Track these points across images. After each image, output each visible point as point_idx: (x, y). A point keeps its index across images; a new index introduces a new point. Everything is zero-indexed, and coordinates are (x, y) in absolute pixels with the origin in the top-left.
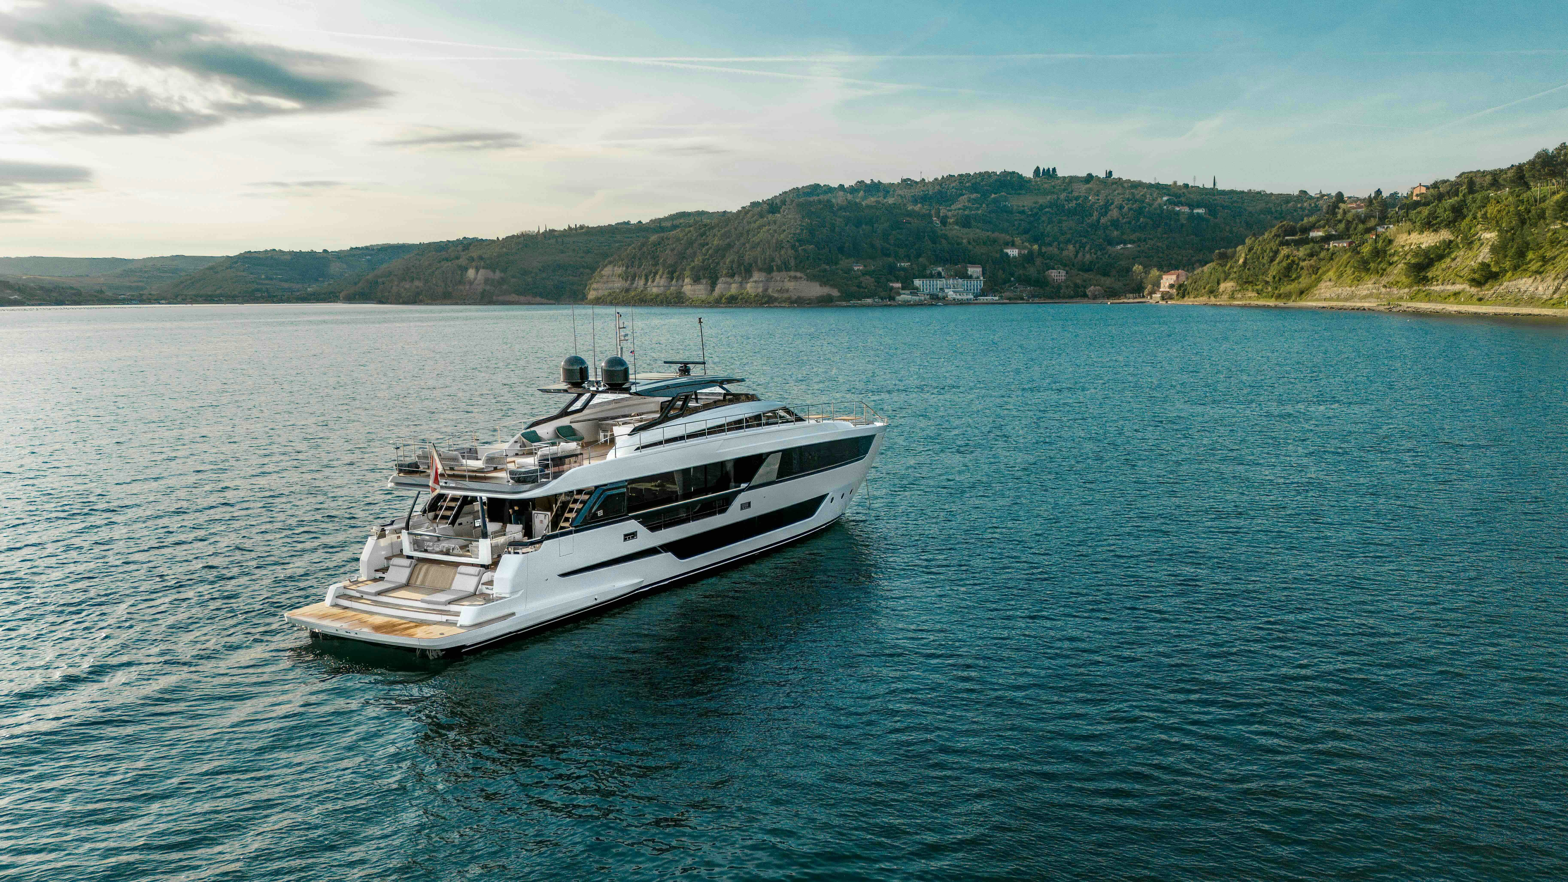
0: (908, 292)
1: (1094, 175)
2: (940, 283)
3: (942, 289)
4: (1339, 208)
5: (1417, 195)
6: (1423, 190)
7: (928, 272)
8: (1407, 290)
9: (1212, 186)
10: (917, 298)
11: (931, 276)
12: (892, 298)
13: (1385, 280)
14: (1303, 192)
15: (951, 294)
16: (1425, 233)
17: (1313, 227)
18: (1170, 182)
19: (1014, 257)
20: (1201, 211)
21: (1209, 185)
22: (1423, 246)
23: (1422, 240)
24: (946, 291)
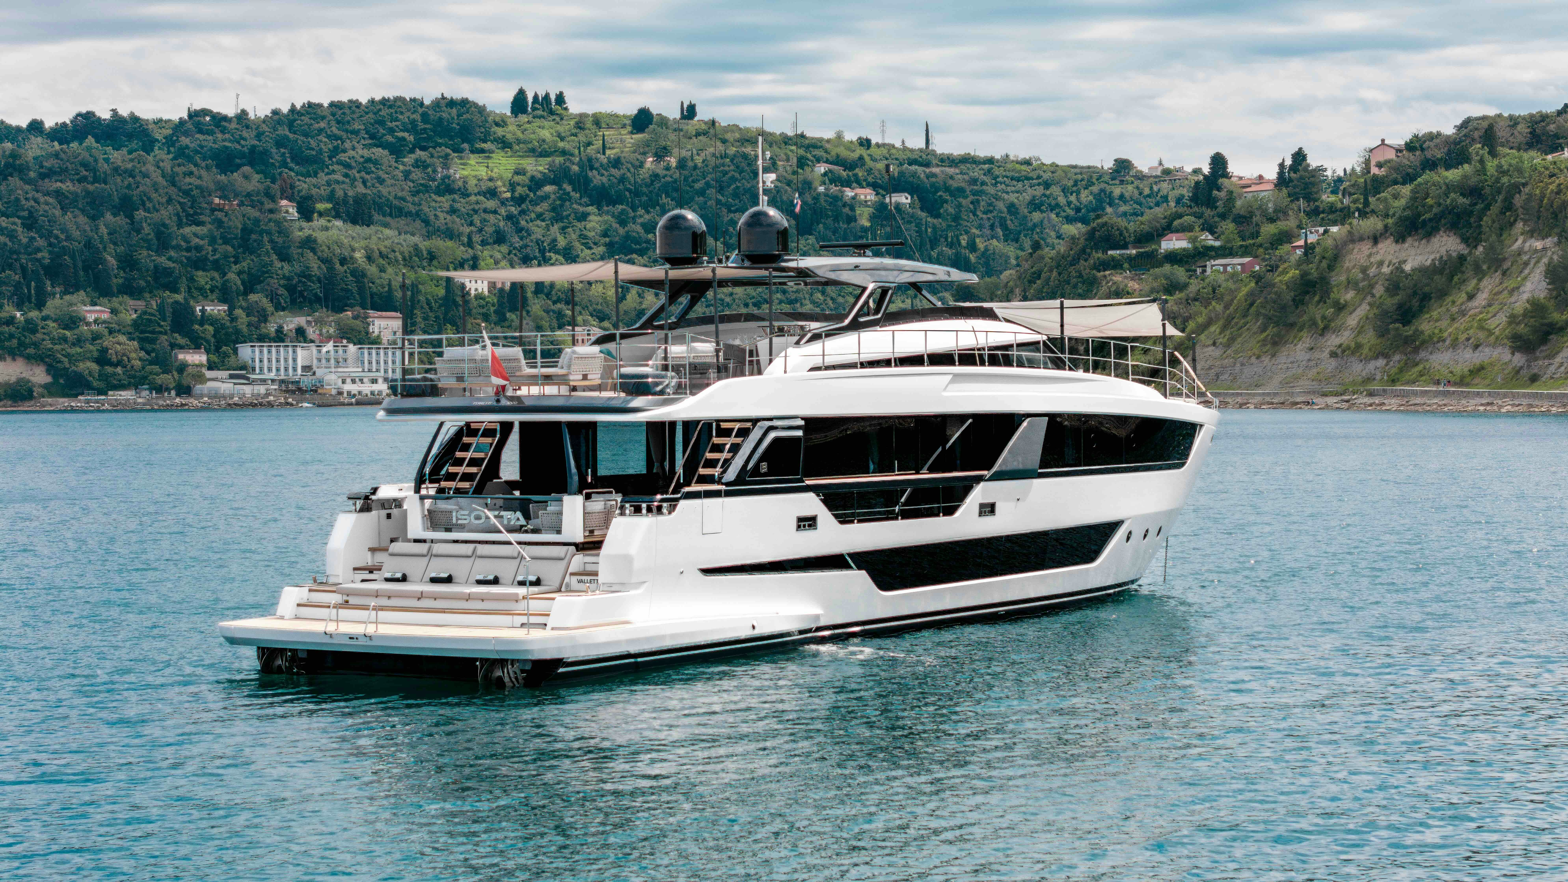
0: (224, 374)
1: (654, 111)
2: (303, 355)
3: (307, 368)
4: (1219, 189)
5: (1380, 165)
6: (1391, 155)
7: (272, 328)
8: (1381, 362)
9: (922, 145)
10: (248, 390)
11: (279, 337)
12: (184, 390)
13: (1333, 341)
14: (1123, 166)
15: (331, 379)
16: (1409, 240)
17: (1167, 228)
18: (828, 134)
19: (479, 297)
20: (904, 199)
21: (917, 143)
22: (1408, 267)
23: (1403, 255)
24: (320, 373)
